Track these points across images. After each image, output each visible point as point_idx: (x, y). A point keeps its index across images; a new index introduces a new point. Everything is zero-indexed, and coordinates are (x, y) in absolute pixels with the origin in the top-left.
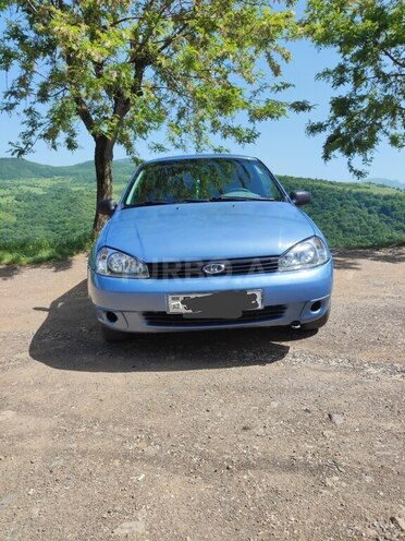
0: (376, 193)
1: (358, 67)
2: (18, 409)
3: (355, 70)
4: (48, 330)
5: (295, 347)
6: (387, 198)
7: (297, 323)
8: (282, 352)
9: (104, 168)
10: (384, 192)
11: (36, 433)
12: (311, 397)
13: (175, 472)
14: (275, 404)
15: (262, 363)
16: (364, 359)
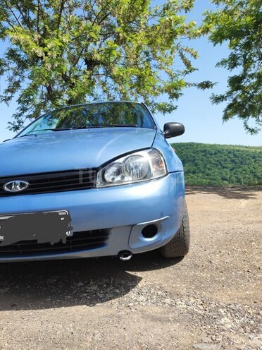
7: (125, 253)
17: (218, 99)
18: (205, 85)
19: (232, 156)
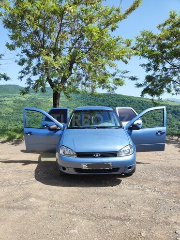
0: (170, 104)
1: (156, 65)
2: (36, 198)
3: (154, 66)
4: (39, 170)
5: (124, 180)
6: (175, 107)
7: (123, 173)
8: (119, 182)
9: (56, 101)
10: (174, 104)
11: (43, 206)
12: (126, 198)
13: (84, 219)
14: (114, 200)
15: (112, 186)
16: (146, 186)
17: (139, 86)
18: (133, 79)
19: (140, 104)
